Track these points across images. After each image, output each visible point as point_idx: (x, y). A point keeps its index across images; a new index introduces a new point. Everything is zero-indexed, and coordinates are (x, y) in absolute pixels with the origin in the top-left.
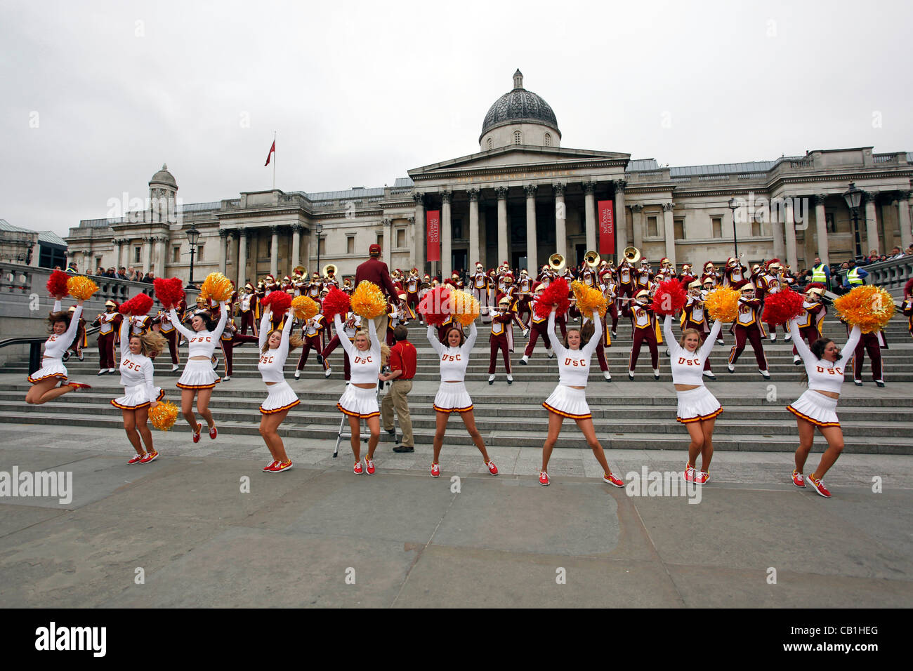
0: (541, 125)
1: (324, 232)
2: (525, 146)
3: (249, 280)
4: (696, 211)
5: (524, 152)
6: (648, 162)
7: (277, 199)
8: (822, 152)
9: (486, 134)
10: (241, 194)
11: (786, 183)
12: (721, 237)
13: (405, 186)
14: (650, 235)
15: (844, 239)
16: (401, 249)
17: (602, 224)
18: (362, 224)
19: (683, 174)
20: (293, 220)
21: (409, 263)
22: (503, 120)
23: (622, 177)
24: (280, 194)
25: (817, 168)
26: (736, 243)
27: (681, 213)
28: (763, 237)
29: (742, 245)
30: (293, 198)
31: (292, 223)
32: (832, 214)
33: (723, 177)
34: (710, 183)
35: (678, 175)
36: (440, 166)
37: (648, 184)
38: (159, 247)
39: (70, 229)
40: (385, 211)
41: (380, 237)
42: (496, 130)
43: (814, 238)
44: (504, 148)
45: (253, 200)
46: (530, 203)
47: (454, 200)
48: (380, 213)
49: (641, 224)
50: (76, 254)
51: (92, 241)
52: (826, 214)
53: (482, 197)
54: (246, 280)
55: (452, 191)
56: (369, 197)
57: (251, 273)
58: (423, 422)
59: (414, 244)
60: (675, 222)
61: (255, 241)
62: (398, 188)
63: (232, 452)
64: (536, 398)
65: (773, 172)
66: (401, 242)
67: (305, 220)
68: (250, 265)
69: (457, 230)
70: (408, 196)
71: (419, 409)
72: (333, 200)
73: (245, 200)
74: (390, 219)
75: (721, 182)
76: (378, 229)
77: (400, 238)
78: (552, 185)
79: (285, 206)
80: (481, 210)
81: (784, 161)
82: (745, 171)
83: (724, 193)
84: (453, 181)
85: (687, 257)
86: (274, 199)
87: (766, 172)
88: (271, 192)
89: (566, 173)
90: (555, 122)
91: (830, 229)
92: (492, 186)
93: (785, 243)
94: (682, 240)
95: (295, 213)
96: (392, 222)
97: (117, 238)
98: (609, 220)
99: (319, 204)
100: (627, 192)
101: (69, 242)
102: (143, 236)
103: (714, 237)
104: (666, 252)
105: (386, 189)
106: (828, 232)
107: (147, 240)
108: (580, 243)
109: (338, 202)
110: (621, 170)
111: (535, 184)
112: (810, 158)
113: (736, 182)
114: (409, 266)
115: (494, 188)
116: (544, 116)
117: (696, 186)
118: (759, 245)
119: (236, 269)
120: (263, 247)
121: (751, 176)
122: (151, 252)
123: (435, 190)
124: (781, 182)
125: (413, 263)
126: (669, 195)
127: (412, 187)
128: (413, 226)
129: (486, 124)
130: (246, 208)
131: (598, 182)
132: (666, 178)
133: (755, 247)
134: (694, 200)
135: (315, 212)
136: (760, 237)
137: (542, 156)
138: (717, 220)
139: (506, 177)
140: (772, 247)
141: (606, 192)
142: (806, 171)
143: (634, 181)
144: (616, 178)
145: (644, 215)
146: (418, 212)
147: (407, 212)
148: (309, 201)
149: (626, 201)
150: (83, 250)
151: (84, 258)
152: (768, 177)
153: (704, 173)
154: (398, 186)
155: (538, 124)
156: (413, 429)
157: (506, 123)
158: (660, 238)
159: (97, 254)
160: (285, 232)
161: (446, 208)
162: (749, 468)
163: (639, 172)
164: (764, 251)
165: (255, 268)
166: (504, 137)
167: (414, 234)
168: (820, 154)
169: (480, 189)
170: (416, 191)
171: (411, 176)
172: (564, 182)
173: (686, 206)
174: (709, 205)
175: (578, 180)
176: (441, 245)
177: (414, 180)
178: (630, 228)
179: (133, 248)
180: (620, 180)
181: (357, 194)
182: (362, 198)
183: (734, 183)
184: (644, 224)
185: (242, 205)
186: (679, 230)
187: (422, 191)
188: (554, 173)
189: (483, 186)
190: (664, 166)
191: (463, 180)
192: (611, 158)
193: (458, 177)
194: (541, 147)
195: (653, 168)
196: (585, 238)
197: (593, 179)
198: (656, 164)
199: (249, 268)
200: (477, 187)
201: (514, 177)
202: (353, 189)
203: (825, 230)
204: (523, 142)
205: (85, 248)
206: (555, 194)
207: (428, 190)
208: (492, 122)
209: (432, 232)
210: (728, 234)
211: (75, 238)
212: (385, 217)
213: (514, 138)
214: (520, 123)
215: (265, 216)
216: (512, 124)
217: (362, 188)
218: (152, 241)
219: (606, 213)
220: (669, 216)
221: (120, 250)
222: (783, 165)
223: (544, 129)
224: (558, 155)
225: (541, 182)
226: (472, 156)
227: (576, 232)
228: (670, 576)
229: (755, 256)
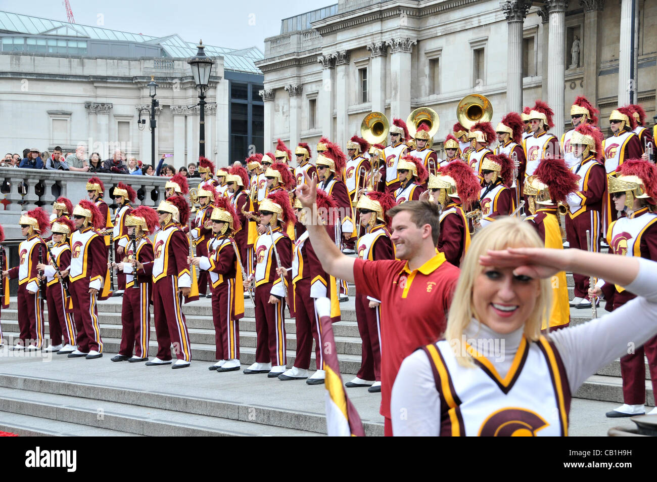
38: (399, 61)
39: (266, 41)
50: (278, 94)
51: (299, 63)
97: (328, 53)
101: (267, 69)
102: (368, 42)
107: (375, 49)
122: (385, 76)
150: (287, 84)
151: (289, 101)
159: (309, 89)
179: (354, 69)
205: (288, 79)
211: (273, 59)
218: (385, 50)
221: (333, 77)
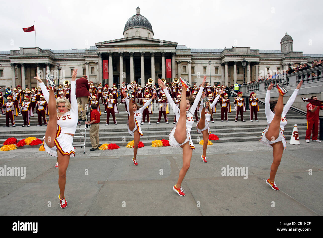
0: (146, 29)
1: (60, 67)
2: (140, 37)
3: (27, 86)
4: (199, 64)
5: (140, 39)
6: (183, 46)
7: (38, 51)
8: (237, 47)
9: (126, 31)
10: (20, 48)
11: (226, 57)
12: (206, 74)
13: (94, 49)
14: (183, 72)
15: (241, 76)
16: (93, 74)
17: (167, 68)
18: (77, 64)
19: (195, 51)
20: (46, 61)
21: (96, 80)
22: (132, 26)
23: (175, 51)
24: (39, 49)
25: (235, 53)
26: (210, 76)
27: (194, 65)
28: (218, 74)
29: (212, 77)
30: (46, 51)
31: (46, 62)
32: (238, 68)
33: (207, 53)
34: (203, 55)
35: (193, 51)
36: (108, 42)
37: (183, 54)
40: (86, 59)
41: (84, 69)
42: (130, 30)
43: (233, 75)
44: (133, 37)
45: (26, 51)
46: (142, 59)
47: (114, 56)
48: (84, 60)
49: (181, 68)
52: (237, 68)
53: (124, 55)
54: (26, 86)
55: (113, 53)
56: (79, 53)
57: (28, 82)
58: (103, 139)
59: (98, 73)
60: (192, 68)
61: (29, 69)
62: (91, 50)
63: (25, 155)
64: (144, 129)
65: (222, 53)
66: (93, 71)
67: (52, 61)
68: (27, 80)
69: (115, 68)
70: (95, 53)
71: (101, 134)
72: (64, 53)
73: (22, 51)
74: (88, 62)
75: (207, 55)
76: (83, 66)
77: (92, 70)
78: (150, 52)
79: (42, 55)
80: (124, 60)
81: (226, 49)
82: (214, 52)
83: (207, 59)
84: (113, 49)
85: (195, 80)
86: (37, 51)
87: (220, 53)
88: (35, 48)
89: (155, 48)
90: (152, 29)
91: (238, 73)
92: (128, 51)
93: (225, 77)
94: (194, 74)
95: (47, 58)
96: (89, 63)
98: (170, 66)
99: (57, 55)
100: (177, 56)
103: (204, 74)
104: (188, 78)
105: (86, 50)
106: (237, 74)
108: (160, 74)
109: (66, 54)
110: (174, 48)
111: (144, 51)
112: (233, 49)
113: (211, 55)
114: (96, 81)
115: (129, 52)
116: (148, 26)
117: (199, 56)
118: (217, 77)
119: (20, 81)
120: (33, 72)
121: (216, 53)
123: (106, 52)
124: (224, 56)
125: (98, 80)
126: (190, 58)
127: (97, 50)
128: (98, 65)
129: (126, 27)
130: (23, 55)
131: (166, 52)
132: (189, 52)
133: (216, 77)
134: (198, 61)
135: (56, 58)
136: (217, 74)
137: (146, 41)
138: (205, 68)
139: (133, 48)
140: (221, 78)
141: (169, 56)
142: (232, 53)
143: (179, 53)
144: (173, 51)
145: (181, 65)
146: (100, 60)
147: (95, 60)
148: (53, 53)
149: (176, 60)
152: (221, 54)
153: (202, 52)
154: (91, 49)
155: (145, 29)
156: (99, 142)
157: (133, 27)
158: (187, 73)
160: (43, 66)
161: (111, 59)
162: (210, 148)
163: (180, 50)
164: (219, 79)
165: (30, 80)
166: (133, 33)
167: (98, 69)
168: (236, 48)
169: (124, 52)
170: (99, 52)
171: (97, 46)
172: (154, 51)
173: (195, 63)
174: (203, 63)
175: (160, 51)
176: (109, 73)
177: (98, 47)
178: (177, 69)
180: (174, 52)
181: (74, 51)
182: (76, 53)
183: (211, 56)
184: (182, 68)
185: (21, 53)
186: (193, 71)
187: (101, 52)
188: (151, 48)
189: (125, 51)
190: (189, 48)
191: (117, 48)
192: (171, 44)
193: (115, 47)
194: (146, 38)
195: (185, 49)
196: (162, 72)
197: (165, 51)
198: (186, 47)
199: (26, 81)
200: (122, 52)
201: (136, 48)
202: (72, 49)
203: (236, 73)
204: (140, 35)
206: (151, 56)
207: (103, 52)
208: (128, 26)
209: (105, 68)
210: (208, 73)
212: (86, 62)
213: (136, 33)
214: (139, 28)
215: (32, 58)
216: (136, 28)
217: (76, 49)
219: (169, 64)
220: (190, 66)
222: (225, 50)
223: (147, 31)
224: (153, 41)
225: (146, 51)
226: (120, 39)
227: (158, 70)
228: (186, 182)
229: (216, 80)
